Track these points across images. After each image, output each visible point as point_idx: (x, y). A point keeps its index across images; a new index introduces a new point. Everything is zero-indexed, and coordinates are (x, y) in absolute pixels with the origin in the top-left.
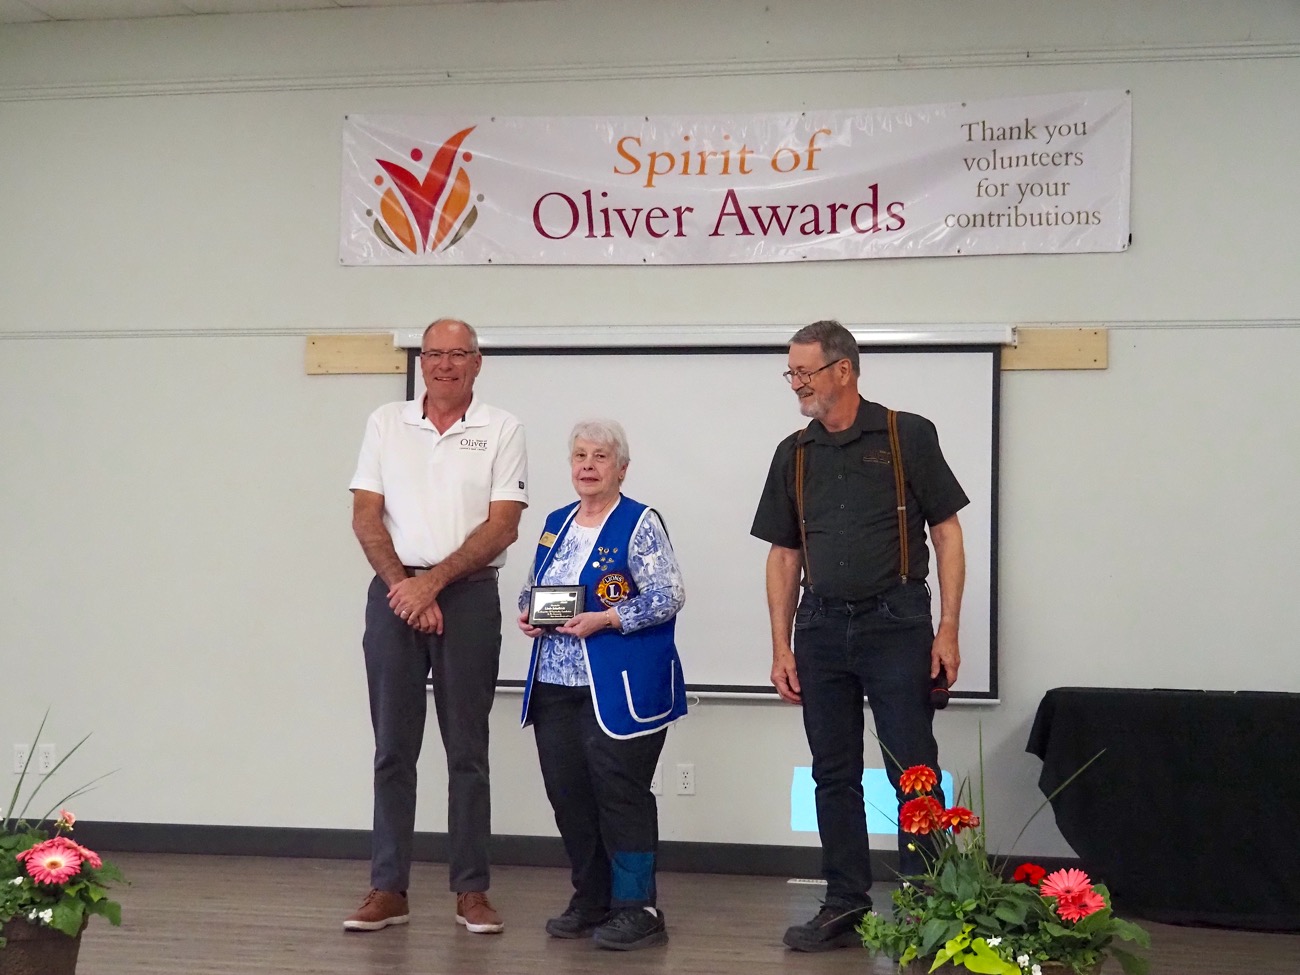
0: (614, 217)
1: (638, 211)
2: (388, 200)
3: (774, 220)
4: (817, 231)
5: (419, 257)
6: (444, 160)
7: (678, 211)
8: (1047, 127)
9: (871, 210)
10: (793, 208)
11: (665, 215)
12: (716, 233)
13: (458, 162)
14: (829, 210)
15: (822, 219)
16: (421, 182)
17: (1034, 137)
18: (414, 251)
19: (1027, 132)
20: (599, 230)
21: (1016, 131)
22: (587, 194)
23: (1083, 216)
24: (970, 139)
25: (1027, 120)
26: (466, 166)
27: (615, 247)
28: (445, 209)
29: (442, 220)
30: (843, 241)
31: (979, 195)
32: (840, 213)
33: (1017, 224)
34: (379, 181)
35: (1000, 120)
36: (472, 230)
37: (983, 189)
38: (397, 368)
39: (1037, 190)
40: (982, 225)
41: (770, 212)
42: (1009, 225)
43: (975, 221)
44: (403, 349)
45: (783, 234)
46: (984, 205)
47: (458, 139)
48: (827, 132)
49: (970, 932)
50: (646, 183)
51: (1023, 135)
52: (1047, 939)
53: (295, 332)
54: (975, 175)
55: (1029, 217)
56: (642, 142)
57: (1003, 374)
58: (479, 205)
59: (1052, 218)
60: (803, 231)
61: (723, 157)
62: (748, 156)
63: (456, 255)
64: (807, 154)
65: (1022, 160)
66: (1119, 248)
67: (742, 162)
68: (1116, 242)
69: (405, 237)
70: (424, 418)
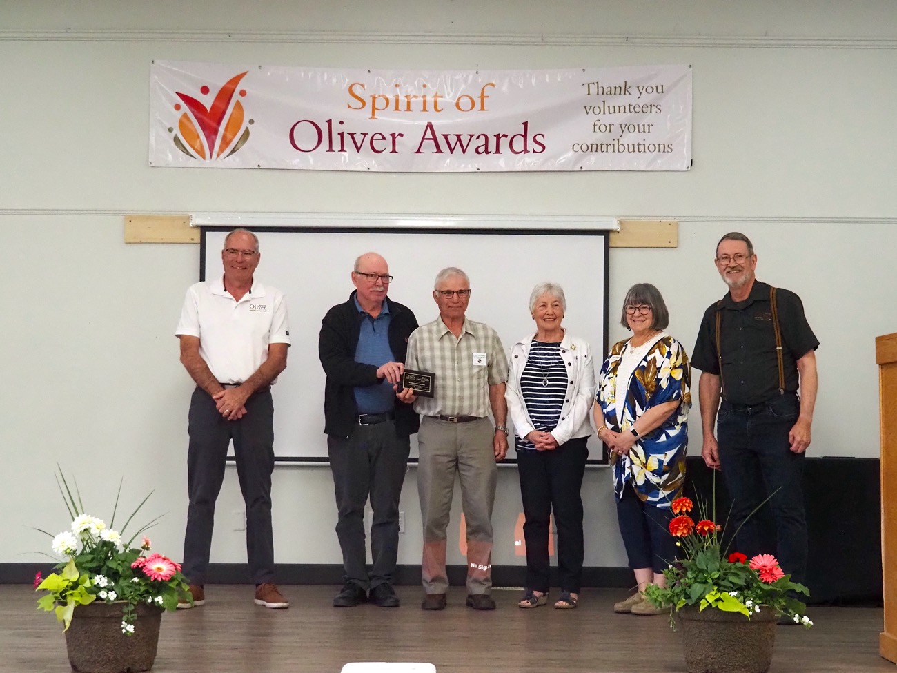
0: (347, 139)
1: (365, 135)
2: (185, 121)
3: (458, 143)
4: (487, 152)
5: (208, 162)
6: (225, 95)
7: (393, 135)
8: (638, 87)
9: (522, 139)
10: (471, 136)
11: (384, 138)
12: (418, 151)
13: (236, 97)
14: (495, 138)
15: (490, 144)
16: (209, 110)
17: (630, 94)
18: (204, 158)
19: (625, 90)
20: (337, 147)
21: (618, 90)
22: (329, 122)
23: (662, 147)
24: (589, 94)
25: (626, 82)
26: (241, 99)
27: (351, 158)
28: (226, 129)
29: (224, 138)
30: (504, 160)
31: (595, 131)
32: (502, 140)
33: (619, 151)
34: (178, 107)
35: (606, 84)
36: (245, 145)
37: (597, 127)
38: (193, 239)
39: (631, 128)
40: (596, 151)
41: (456, 138)
42: (614, 151)
43: (592, 148)
44: (197, 226)
45: (464, 153)
46: (598, 137)
47: (236, 80)
48: (493, 85)
49: (718, 590)
50: (371, 116)
51: (623, 92)
52: (759, 591)
53: (116, 213)
54: (592, 118)
55: (626, 147)
56: (366, 87)
57: (610, 250)
58: (250, 127)
59: (641, 148)
60: (477, 152)
61: (422, 99)
62: (439, 99)
63: (234, 160)
64: (480, 99)
65: (622, 109)
66: (685, 169)
67: (436, 103)
68: (683, 165)
69: (196, 147)
70: (225, 291)
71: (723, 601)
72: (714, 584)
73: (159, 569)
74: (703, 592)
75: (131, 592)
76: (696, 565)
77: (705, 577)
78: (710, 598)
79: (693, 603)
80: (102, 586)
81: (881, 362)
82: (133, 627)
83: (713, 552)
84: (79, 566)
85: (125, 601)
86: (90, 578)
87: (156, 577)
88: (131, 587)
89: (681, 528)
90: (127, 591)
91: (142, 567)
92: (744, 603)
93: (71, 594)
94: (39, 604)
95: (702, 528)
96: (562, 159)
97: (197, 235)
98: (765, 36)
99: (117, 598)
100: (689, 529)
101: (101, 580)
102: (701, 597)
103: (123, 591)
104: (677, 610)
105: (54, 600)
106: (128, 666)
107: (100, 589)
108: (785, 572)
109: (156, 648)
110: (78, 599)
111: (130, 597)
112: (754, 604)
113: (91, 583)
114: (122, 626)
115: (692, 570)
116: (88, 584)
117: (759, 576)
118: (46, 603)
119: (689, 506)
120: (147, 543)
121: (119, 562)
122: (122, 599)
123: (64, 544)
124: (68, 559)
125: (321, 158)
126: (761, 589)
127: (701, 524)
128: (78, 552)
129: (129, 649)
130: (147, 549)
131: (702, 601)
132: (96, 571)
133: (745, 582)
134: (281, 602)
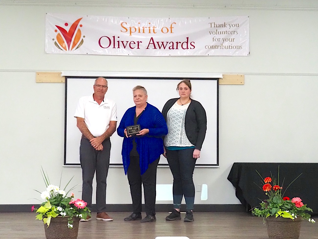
0: (121, 43)
1: (127, 42)
3: (162, 45)
4: (173, 48)
5: (68, 52)
6: (74, 26)
7: (138, 42)
8: (229, 25)
9: (186, 44)
10: (167, 42)
11: (135, 43)
12: (148, 48)
13: (78, 27)
14: (176, 43)
15: (174, 46)
16: (68, 32)
17: (226, 27)
18: (66, 50)
20: (116, 46)
21: (222, 25)
22: (114, 37)
23: (238, 47)
24: (211, 27)
25: (225, 23)
26: (80, 28)
27: (122, 51)
28: (75, 39)
29: (74, 43)
30: (180, 52)
31: (213, 41)
32: (179, 44)
33: (222, 48)
34: (56, 31)
35: (218, 23)
36: (82, 45)
37: (214, 40)
38: (62, 81)
39: (227, 40)
40: (214, 48)
41: (162, 43)
42: (220, 48)
43: (212, 47)
44: (64, 76)
46: (213, 44)
47: (78, 21)
48: (175, 23)
49: (281, 210)
50: (130, 35)
51: (224, 26)
52: (296, 211)
53: (33, 71)
54: (212, 36)
55: (225, 47)
56: (128, 24)
57: (219, 85)
58: (84, 39)
59: (231, 47)
60: (169, 48)
61: (149, 29)
63: (78, 51)
64: (170, 29)
65: (223, 33)
66: (247, 55)
67: (154, 30)
68: (246, 54)
69: (63, 46)
70: (94, 101)
71: (284, 214)
72: (280, 208)
73: (80, 204)
74: (276, 211)
75: (70, 213)
76: (273, 201)
77: (277, 206)
78: (279, 213)
79: (273, 215)
80: (60, 211)
82: (72, 225)
83: (279, 197)
84: (51, 203)
85: (69, 216)
86: (56, 208)
87: (79, 207)
88: (70, 211)
89: (268, 188)
90: (69, 213)
91: (74, 204)
92: (291, 215)
93: (49, 214)
94: (37, 217)
95: (275, 188)
96: (201, 51)
97: (64, 80)
98: (276, 6)
100: (270, 189)
101: (60, 209)
103: (67, 212)
104: (266, 217)
105: (42, 216)
108: (304, 204)
110: (52, 215)
111: (70, 215)
112: (295, 215)
114: (68, 225)
115: (271, 203)
116: (55, 210)
117: (295, 205)
118: (40, 217)
119: (270, 180)
120: (73, 195)
121: (65, 202)
122: (67, 215)
123: (45, 195)
124: (47, 201)
125: (111, 51)
127: (275, 187)
128: (49, 199)
129: (69, 234)
130: (73, 197)
131: (276, 214)
132: (57, 205)
133: (291, 207)
134: (110, 218)
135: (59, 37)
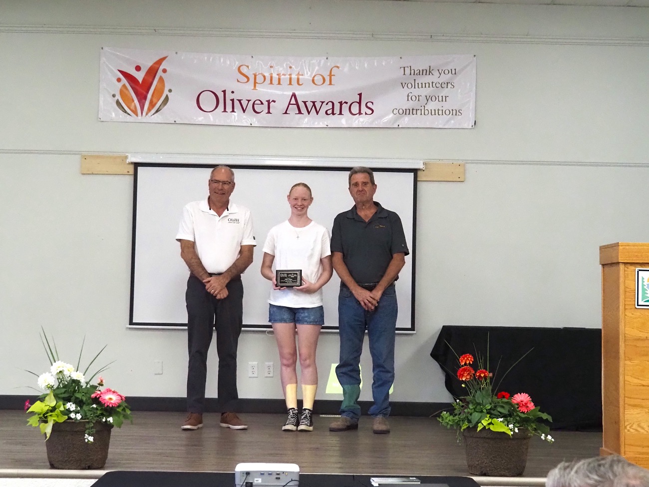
0: (237, 103)
1: (249, 101)
3: (313, 107)
4: (333, 114)
5: (140, 118)
6: (152, 72)
7: (268, 102)
8: (438, 70)
9: (358, 105)
10: (323, 102)
11: (262, 103)
12: (286, 113)
13: (160, 73)
14: (339, 104)
15: (335, 108)
16: (141, 82)
17: (432, 74)
18: (137, 115)
19: (430, 72)
20: (229, 108)
21: (425, 72)
22: (224, 92)
23: (454, 112)
24: (404, 74)
25: (430, 67)
26: (163, 75)
27: (237, 117)
28: (153, 96)
29: (151, 102)
30: (344, 120)
31: (408, 100)
32: (344, 105)
33: (424, 114)
34: (119, 80)
35: (417, 68)
36: (166, 107)
37: (410, 98)
38: (128, 172)
39: (434, 99)
41: (312, 104)
42: (421, 114)
43: (407, 112)
44: (132, 163)
45: (317, 114)
46: (410, 105)
47: (160, 62)
48: (338, 67)
49: (489, 417)
50: (253, 88)
51: (428, 73)
52: (518, 418)
53: (75, 153)
54: (406, 91)
55: (430, 111)
56: (250, 68)
57: (418, 182)
58: (169, 94)
59: (440, 112)
60: (327, 113)
61: (289, 77)
62: (300, 77)
63: (158, 118)
64: (329, 77)
65: (427, 85)
66: (470, 127)
67: (298, 79)
68: (469, 124)
69: (131, 108)
70: (210, 209)
71: (493, 424)
72: (488, 413)
73: (111, 399)
74: (480, 418)
75: (91, 414)
76: (475, 400)
77: (482, 408)
78: (485, 422)
79: (473, 425)
80: (72, 410)
81: (603, 263)
82: (92, 438)
83: (487, 391)
84: (56, 396)
85: (87, 420)
86: (64, 405)
87: (108, 404)
88: (91, 411)
89: (466, 375)
90: (88, 414)
91: (99, 398)
92: (508, 426)
93: (51, 415)
94: (28, 422)
95: (480, 375)
96: (386, 119)
97: (131, 169)
98: (527, 35)
99: (82, 418)
100: (471, 376)
101: (71, 406)
102: (479, 422)
103: (86, 413)
104: (462, 430)
105: (39, 419)
106: (89, 465)
107: (71, 412)
108: (536, 405)
109: (107, 453)
110: (55, 418)
111: (91, 418)
112: (514, 427)
113: (64, 408)
114: (85, 437)
115: (472, 403)
116: (62, 408)
117: (518, 408)
118: (34, 421)
119: (471, 360)
120: (102, 381)
121: (83, 394)
122: (85, 419)
123: (46, 380)
124: (48, 392)
125: (218, 117)
126: (520, 417)
127: (479, 373)
128: (55, 387)
129: (89, 453)
130: (102, 385)
131: (479, 425)
132: (68, 400)
133: (509, 412)
134: (242, 425)
135: (124, 90)
